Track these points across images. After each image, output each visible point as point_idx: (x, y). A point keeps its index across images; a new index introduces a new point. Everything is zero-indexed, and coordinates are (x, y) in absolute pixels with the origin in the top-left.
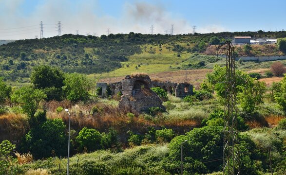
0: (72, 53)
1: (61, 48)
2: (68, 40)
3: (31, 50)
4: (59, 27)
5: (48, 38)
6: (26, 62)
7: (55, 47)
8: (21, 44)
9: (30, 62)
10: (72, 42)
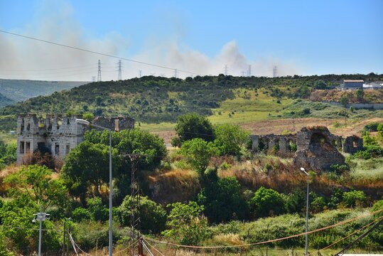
0: (155, 98)
1: (141, 92)
2: (148, 82)
3: (107, 94)
5: (125, 81)
6: (102, 108)
7: (134, 91)
8: (96, 87)
9: (106, 108)
10: (153, 85)
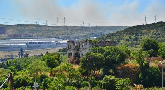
0: (163, 32)
1: (156, 29)
2: (160, 24)
3: (140, 31)
4: (155, 18)
5: (149, 24)
6: (138, 37)
7: (153, 29)
8: (135, 28)
9: (140, 37)
10: (162, 25)
